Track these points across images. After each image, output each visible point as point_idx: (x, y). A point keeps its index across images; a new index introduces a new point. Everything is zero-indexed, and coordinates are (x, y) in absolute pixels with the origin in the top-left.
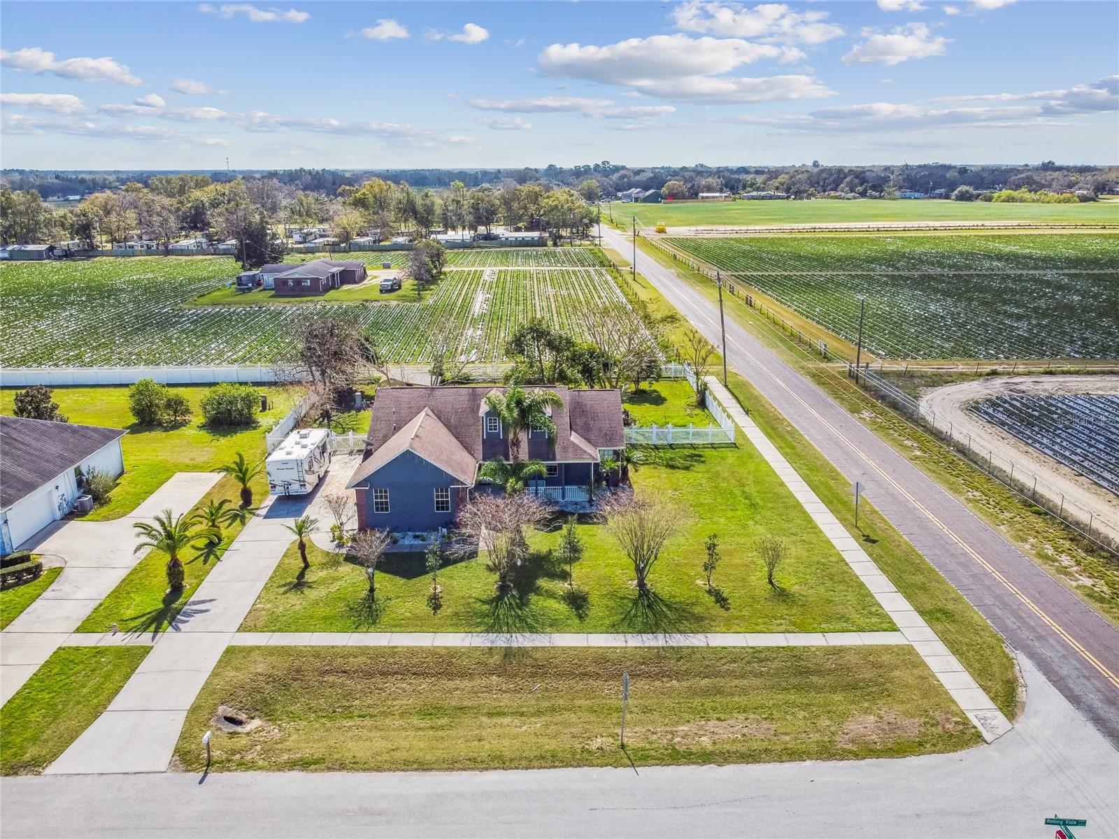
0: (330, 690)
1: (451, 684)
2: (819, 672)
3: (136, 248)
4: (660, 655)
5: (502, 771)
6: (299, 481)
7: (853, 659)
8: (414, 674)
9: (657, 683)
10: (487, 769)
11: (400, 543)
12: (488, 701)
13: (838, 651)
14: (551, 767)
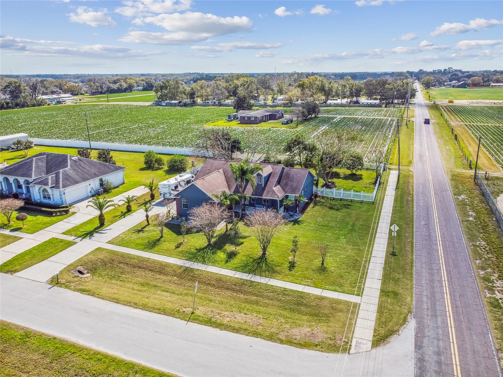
0: (118, 269)
1: (158, 276)
2: (306, 306)
3: (209, 103)
4: (243, 283)
5: (141, 310)
6: (169, 193)
7: (325, 303)
8: (149, 270)
9: (235, 294)
10: (136, 308)
12: (167, 286)
13: (322, 298)
14: (158, 313)
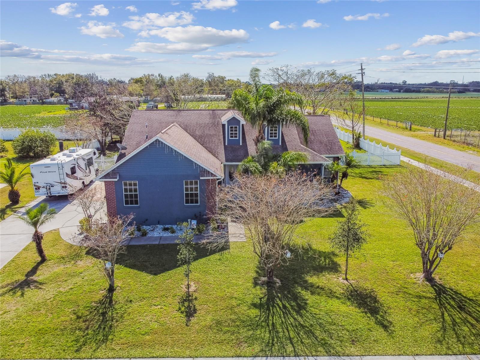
6: (61, 183)
11: (149, 235)
